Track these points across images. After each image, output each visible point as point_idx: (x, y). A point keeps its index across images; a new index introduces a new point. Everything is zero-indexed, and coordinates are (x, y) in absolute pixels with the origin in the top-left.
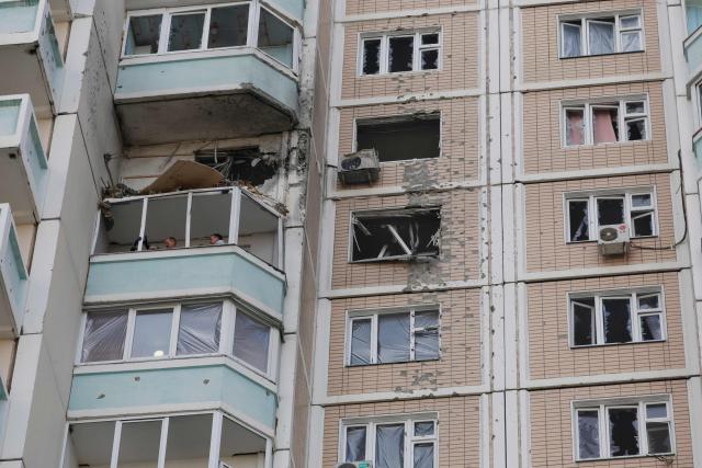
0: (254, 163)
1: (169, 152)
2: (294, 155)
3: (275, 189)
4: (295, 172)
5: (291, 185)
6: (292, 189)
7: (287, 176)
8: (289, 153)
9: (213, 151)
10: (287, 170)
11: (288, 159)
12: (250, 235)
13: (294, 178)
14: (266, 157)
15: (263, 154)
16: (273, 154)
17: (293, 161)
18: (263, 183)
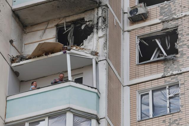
0: (83, 27)
1: (44, 28)
2: (100, 20)
3: (92, 40)
4: (101, 30)
5: (100, 38)
6: (100, 39)
7: (97, 32)
8: (98, 20)
9: (64, 23)
10: (97, 29)
11: (98, 23)
12: (83, 67)
13: (101, 33)
14: (88, 23)
15: (87, 22)
16: (91, 21)
17: (100, 24)
18: (87, 38)
